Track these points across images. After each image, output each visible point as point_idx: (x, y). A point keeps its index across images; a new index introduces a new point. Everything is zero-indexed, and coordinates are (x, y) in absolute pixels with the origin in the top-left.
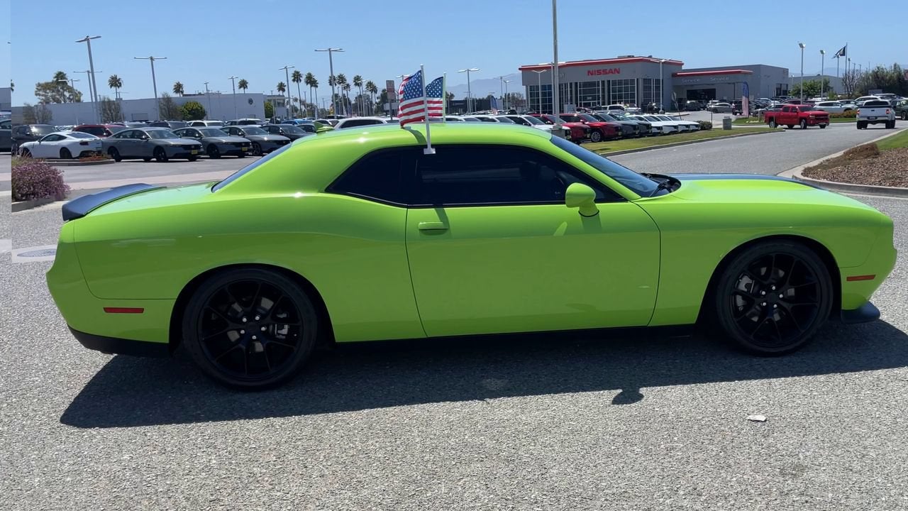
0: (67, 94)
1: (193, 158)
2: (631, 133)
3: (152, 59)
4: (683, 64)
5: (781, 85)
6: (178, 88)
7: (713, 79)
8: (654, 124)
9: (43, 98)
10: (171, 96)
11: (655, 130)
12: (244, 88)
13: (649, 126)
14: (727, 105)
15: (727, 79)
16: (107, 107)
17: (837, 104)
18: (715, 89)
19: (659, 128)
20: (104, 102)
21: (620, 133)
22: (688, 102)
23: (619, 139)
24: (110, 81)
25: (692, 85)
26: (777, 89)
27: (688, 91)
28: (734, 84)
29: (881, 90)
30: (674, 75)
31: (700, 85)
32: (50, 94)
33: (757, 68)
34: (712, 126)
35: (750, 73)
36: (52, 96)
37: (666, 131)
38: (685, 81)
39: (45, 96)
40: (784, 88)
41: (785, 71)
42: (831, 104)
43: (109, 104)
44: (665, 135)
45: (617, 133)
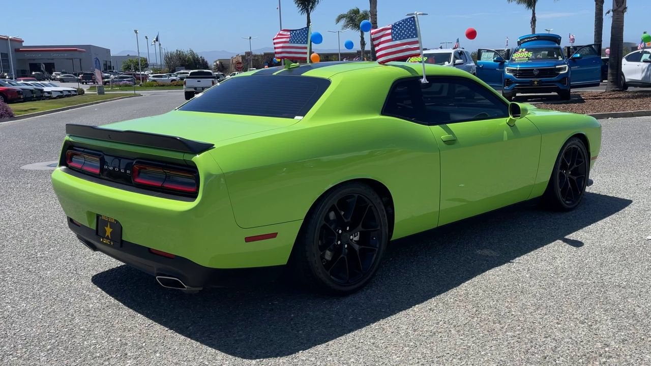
2: (30, 96)
4: (23, 41)
5: (106, 61)
7: (55, 55)
8: (46, 89)
11: (46, 95)
13: (42, 91)
14: (72, 76)
15: (66, 55)
17: (165, 76)
18: (54, 63)
19: (49, 93)
21: (22, 97)
22: (33, 73)
23: (35, 100)
25: (34, 60)
26: (104, 64)
27: (30, 64)
28: (72, 59)
29: (184, 67)
30: (17, 51)
31: (42, 59)
33: (88, 47)
34: (84, 92)
35: (84, 52)
37: (54, 95)
38: (28, 56)
40: (108, 64)
41: (108, 51)
42: (161, 77)
44: (55, 98)
45: (19, 96)
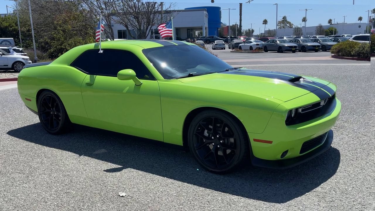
0: (288, 25)
1: (294, 52)
3: (306, 10)
6: (330, 21)
9: (280, 27)
10: (322, 25)
12: (360, 20)
16: (297, 30)
20: (296, 28)
24: (302, 19)
32: (282, 25)
36: (283, 26)
39: (280, 26)
43: (298, 29)
